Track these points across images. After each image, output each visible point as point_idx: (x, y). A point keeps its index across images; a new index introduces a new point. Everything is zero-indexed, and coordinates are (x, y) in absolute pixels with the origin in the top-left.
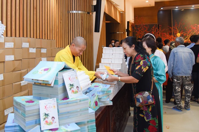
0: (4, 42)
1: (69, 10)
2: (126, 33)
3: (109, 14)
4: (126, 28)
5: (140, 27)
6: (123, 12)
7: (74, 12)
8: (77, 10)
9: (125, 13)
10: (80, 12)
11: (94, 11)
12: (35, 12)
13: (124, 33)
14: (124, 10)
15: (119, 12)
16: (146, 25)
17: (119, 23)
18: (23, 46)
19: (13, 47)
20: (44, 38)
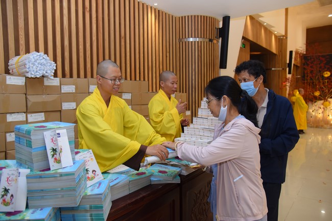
0: (59, 85)
1: (181, 38)
2: (288, 69)
3: (255, 41)
4: (288, 62)
5: (312, 60)
6: (283, 36)
7: (191, 40)
8: (195, 37)
9: (287, 38)
10: (198, 39)
11: (219, 37)
12: (123, 43)
13: (284, 70)
14: (284, 34)
15: (276, 37)
16: (323, 56)
17: (275, 55)
18: (90, 89)
19: (74, 91)
20: (138, 79)
